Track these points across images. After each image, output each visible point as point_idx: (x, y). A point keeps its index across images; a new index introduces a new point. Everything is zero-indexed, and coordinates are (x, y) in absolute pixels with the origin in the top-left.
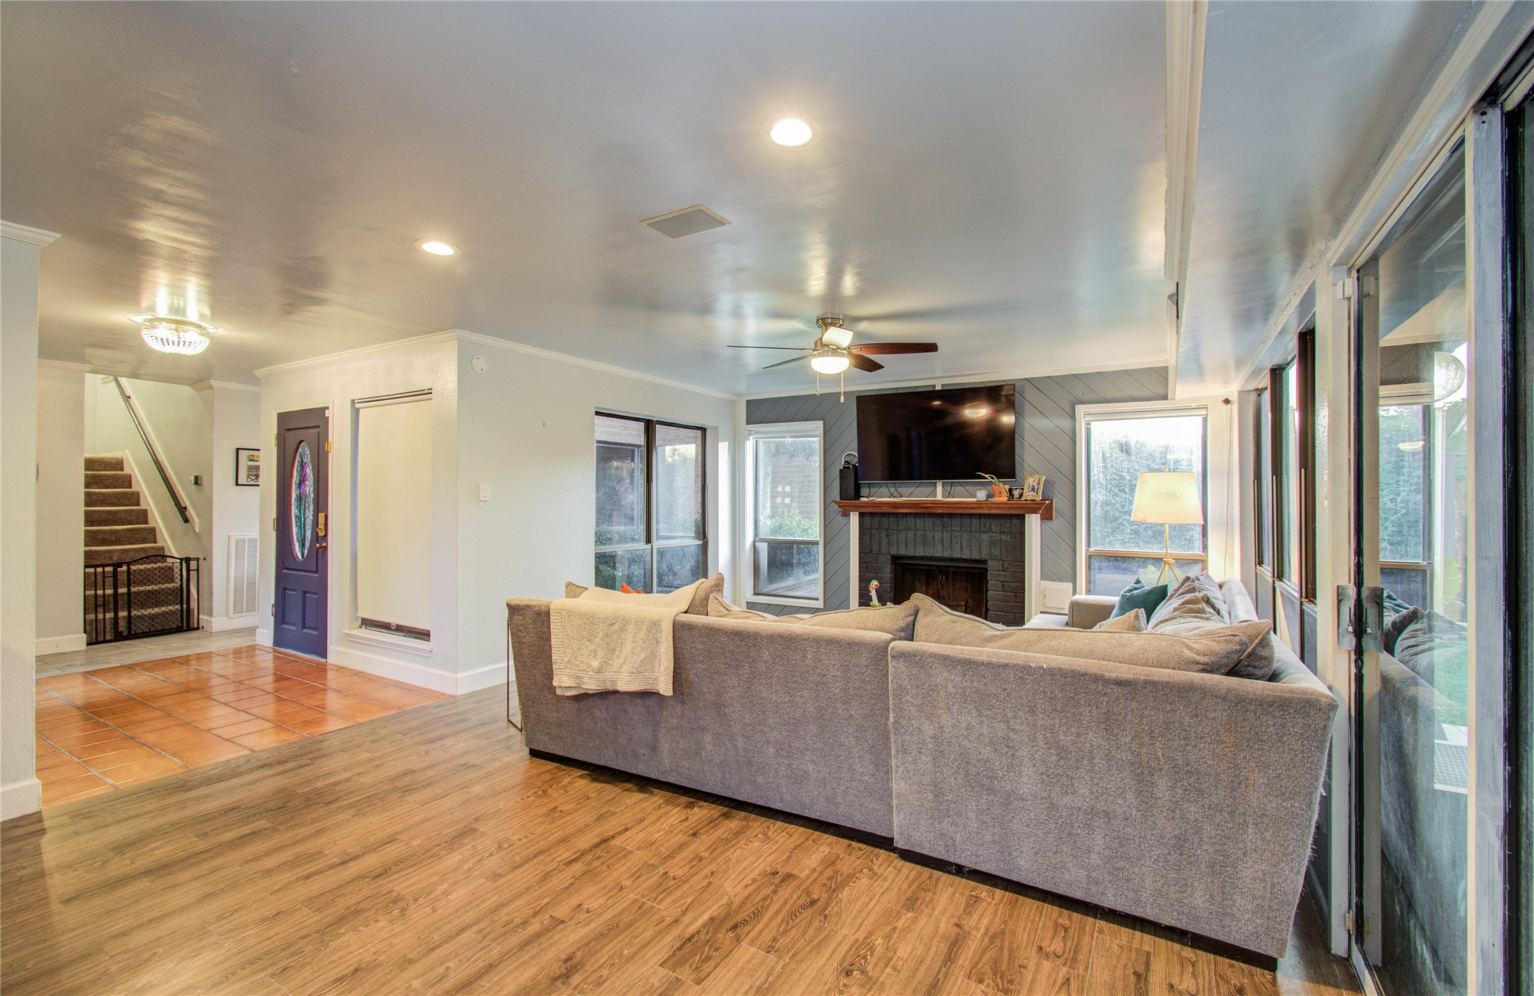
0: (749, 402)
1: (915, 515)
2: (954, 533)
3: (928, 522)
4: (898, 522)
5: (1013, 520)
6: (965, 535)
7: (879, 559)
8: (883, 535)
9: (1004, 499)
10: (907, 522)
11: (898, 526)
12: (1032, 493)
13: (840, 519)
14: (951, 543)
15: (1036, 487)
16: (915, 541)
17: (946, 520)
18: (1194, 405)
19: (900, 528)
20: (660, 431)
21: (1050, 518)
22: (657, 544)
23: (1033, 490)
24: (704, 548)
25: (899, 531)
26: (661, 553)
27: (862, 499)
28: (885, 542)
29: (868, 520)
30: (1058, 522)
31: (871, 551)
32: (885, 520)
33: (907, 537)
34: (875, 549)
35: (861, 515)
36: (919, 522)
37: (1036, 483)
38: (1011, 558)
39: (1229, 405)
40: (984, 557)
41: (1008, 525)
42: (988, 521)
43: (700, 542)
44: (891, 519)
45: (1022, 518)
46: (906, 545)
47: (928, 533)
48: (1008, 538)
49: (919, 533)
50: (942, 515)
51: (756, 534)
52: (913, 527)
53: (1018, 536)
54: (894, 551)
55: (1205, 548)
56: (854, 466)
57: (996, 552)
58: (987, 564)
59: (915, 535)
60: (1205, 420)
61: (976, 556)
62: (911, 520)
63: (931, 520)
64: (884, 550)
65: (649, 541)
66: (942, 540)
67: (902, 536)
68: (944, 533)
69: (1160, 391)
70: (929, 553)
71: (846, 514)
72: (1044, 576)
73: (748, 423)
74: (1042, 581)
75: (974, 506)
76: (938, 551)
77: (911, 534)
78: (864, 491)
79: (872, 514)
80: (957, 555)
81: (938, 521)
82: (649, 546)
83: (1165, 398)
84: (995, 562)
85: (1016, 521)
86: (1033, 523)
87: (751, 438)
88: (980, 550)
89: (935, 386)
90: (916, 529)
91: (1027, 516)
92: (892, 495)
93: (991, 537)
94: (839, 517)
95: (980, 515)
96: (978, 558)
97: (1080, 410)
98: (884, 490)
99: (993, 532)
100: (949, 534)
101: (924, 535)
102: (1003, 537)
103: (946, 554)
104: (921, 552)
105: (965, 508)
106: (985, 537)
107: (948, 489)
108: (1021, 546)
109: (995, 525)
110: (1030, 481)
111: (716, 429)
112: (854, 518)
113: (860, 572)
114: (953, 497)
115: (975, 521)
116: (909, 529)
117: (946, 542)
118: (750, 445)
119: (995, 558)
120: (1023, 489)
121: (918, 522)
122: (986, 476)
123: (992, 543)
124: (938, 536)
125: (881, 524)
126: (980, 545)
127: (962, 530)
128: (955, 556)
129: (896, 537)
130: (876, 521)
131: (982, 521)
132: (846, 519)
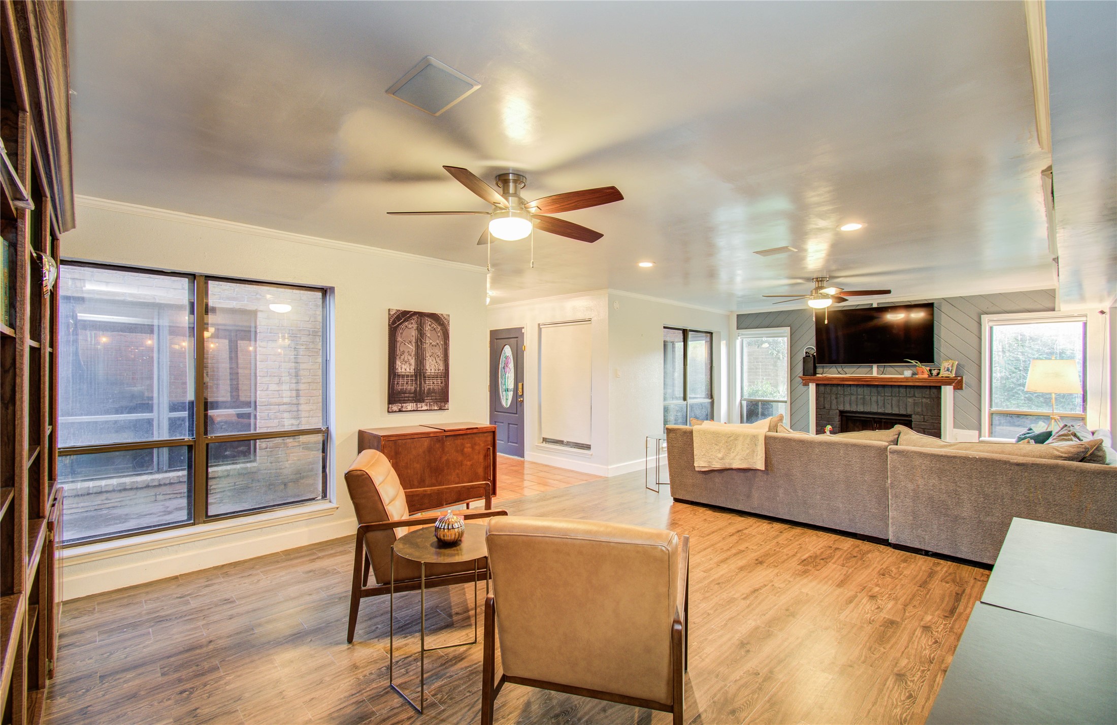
0: (738, 316)
1: (857, 385)
2: (887, 398)
3: (867, 390)
4: (844, 390)
5: (933, 390)
6: (895, 399)
7: (831, 413)
8: (833, 397)
9: (926, 376)
10: (850, 390)
12: (947, 372)
13: (802, 388)
14: (884, 404)
15: (950, 368)
16: (857, 401)
17: (880, 389)
18: (1076, 315)
19: (845, 393)
20: (690, 334)
21: (961, 388)
22: (689, 401)
23: (948, 370)
24: (712, 404)
25: (844, 395)
26: (692, 406)
27: (817, 375)
28: (834, 402)
29: (822, 388)
30: (966, 392)
31: (824, 408)
32: (834, 389)
33: (850, 399)
34: (827, 406)
35: (817, 385)
36: (860, 390)
37: (950, 366)
38: (930, 414)
39: (1104, 315)
40: (909, 412)
41: (928, 392)
42: (912, 390)
43: (710, 400)
44: (839, 388)
45: (939, 388)
46: (850, 404)
48: (928, 401)
49: (859, 397)
50: (877, 386)
51: (742, 396)
52: (855, 393)
53: (935, 400)
54: (841, 408)
55: (1084, 409)
56: (814, 356)
57: (919, 410)
58: (911, 417)
59: (857, 398)
60: (1085, 325)
61: (903, 412)
62: (854, 389)
63: (869, 389)
64: (834, 407)
65: (685, 399)
66: (877, 402)
67: (847, 399)
68: (879, 397)
69: (1049, 305)
70: (867, 409)
71: (806, 384)
72: (956, 426)
73: (738, 328)
74: (955, 429)
75: (903, 380)
76: (874, 409)
77: (853, 398)
78: (819, 370)
79: (825, 385)
81: (874, 390)
82: (685, 402)
83: (1053, 310)
84: (917, 416)
86: (947, 392)
87: (739, 338)
88: (906, 409)
89: (872, 304)
90: (857, 394)
91: (943, 387)
92: (839, 373)
93: (914, 400)
94: (801, 386)
95: (906, 387)
96: (905, 413)
97: (985, 318)
98: (834, 370)
99: (915, 397)
100: (882, 398)
101: (864, 398)
102: (924, 400)
103: (880, 411)
104: (861, 408)
105: (895, 382)
106: (910, 400)
107: (882, 369)
108: (938, 407)
109: (917, 393)
110: (945, 365)
111: (719, 333)
112: (812, 387)
113: (816, 420)
114: (885, 374)
115: (902, 390)
116: (852, 394)
117: (881, 403)
118: (738, 342)
119: (918, 414)
120: (940, 370)
122: (912, 361)
123: (915, 404)
124: (874, 399)
125: (831, 390)
126: (906, 405)
127: (892, 396)
128: (887, 412)
129: (842, 399)
130: (828, 389)
131: (908, 390)
132: (806, 388)
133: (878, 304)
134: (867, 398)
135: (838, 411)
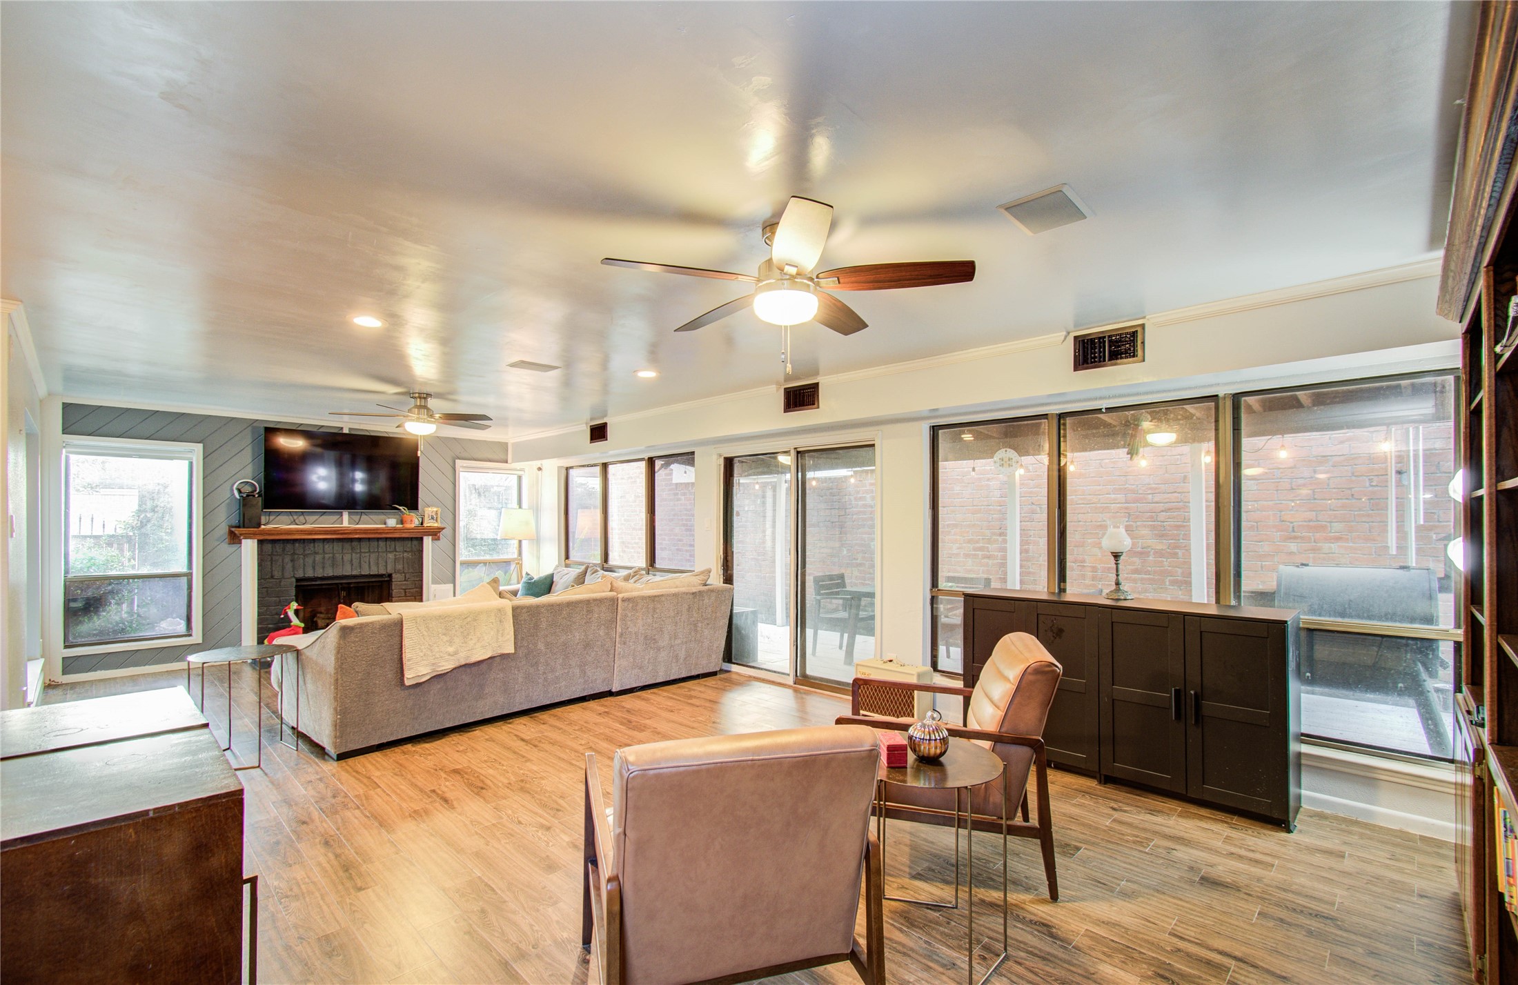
0: (66, 406)
3: (337, 547)
4: (302, 548)
5: (414, 542)
6: (373, 556)
7: (282, 583)
8: (287, 559)
9: (412, 525)
10: (314, 547)
11: (304, 551)
12: (429, 521)
13: (226, 548)
14: (360, 563)
15: (434, 516)
16: (323, 563)
17: (355, 544)
19: (307, 552)
21: (439, 539)
23: (433, 518)
25: (305, 556)
27: (258, 527)
28: (289, 566)
29: (268, 547)
30: (444, 542)
31: (272, 577)
32: (289, 546)
33: (314, 561)
34: (277, 574)
35: (260, 542)
36: (328, 547)
38: (411, 570)
40: (389, 571)
41: (409, 545)
42: (394, 543)
44: (297, 545)
45: (421, 539)
46: (314, 568)
47: (337, 555)
48: (409, 555)
49: (327, 556)
50: (351, 540)
51: (66, 572)
52: (321, 551)
53: (417, 553)
54: (300, 574)
57: (399, 567)
58: (391, 576)
59: (324, 558)
60: (520, 478)
61: (382, 571)
62: (319, 546)
63: (340, 544)
64: (287, 574)
66: (351, 561)
67: (309, 560)
68: (354, 554)
69: (502, 457)
70: (339, 572)
71: (238, 542)
72: (435, 582)
73: (66, 431)
75: (385, 531)
76: (347, 571)
77: (318, 558)
78: (265, 518)
79: (273, 542)
80: (365, 572)
81: (347, 545)
83: (507, 462)
84: (398, 575)
85: (415, 542)
86: (428, 541)
88: (386, 567)
89: (342, 428)
91: (426, 538)
92: (294, 523)
93: (395, 555)
94: (226, 545)
95: (388, 539)
96: (384, 573)
97: (459, 463)
98: (284, 518)
99: (396, 552)
100: (358, 555)
101: (333, 558)
102: (405, 554)
103: (355, 573)
105: (375, 533)
106: (391, 556)
107: (357, 517)
108: (420, 563)
109: (399, 545)
110: (429, 511)
112: (249, 548)
113: (259, 597)
114: (359, 524)
115: (382, 544)
116: (316, 553)
117: (355, 562)
118: (73, 463)
120: (423, 518)
121: (326, 546)
122: (401, 508)
123: (396, 560)
124: (347, 557)
125: (284, 550)
126: (386, 562)
127: (370, 551)
128: (363, 573)
129: (302, 561)
130: (278, 547)
131: (388, 543)
132: (234, 547)
133: (350, 429)
134: (339, 557)
135: (294, 580)
